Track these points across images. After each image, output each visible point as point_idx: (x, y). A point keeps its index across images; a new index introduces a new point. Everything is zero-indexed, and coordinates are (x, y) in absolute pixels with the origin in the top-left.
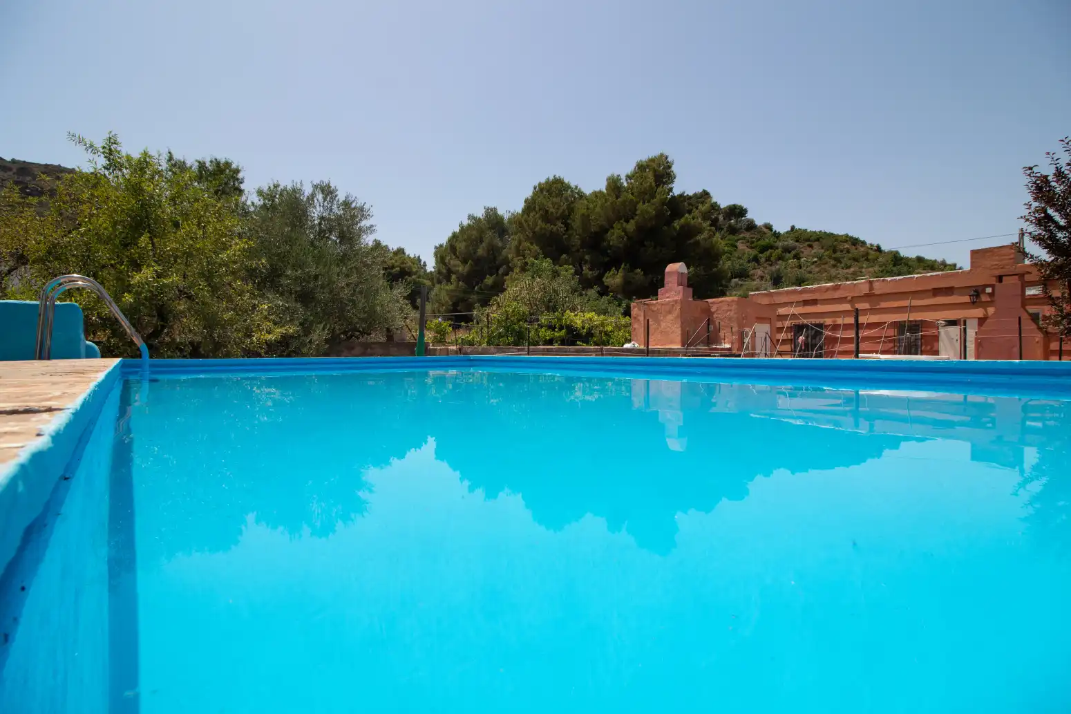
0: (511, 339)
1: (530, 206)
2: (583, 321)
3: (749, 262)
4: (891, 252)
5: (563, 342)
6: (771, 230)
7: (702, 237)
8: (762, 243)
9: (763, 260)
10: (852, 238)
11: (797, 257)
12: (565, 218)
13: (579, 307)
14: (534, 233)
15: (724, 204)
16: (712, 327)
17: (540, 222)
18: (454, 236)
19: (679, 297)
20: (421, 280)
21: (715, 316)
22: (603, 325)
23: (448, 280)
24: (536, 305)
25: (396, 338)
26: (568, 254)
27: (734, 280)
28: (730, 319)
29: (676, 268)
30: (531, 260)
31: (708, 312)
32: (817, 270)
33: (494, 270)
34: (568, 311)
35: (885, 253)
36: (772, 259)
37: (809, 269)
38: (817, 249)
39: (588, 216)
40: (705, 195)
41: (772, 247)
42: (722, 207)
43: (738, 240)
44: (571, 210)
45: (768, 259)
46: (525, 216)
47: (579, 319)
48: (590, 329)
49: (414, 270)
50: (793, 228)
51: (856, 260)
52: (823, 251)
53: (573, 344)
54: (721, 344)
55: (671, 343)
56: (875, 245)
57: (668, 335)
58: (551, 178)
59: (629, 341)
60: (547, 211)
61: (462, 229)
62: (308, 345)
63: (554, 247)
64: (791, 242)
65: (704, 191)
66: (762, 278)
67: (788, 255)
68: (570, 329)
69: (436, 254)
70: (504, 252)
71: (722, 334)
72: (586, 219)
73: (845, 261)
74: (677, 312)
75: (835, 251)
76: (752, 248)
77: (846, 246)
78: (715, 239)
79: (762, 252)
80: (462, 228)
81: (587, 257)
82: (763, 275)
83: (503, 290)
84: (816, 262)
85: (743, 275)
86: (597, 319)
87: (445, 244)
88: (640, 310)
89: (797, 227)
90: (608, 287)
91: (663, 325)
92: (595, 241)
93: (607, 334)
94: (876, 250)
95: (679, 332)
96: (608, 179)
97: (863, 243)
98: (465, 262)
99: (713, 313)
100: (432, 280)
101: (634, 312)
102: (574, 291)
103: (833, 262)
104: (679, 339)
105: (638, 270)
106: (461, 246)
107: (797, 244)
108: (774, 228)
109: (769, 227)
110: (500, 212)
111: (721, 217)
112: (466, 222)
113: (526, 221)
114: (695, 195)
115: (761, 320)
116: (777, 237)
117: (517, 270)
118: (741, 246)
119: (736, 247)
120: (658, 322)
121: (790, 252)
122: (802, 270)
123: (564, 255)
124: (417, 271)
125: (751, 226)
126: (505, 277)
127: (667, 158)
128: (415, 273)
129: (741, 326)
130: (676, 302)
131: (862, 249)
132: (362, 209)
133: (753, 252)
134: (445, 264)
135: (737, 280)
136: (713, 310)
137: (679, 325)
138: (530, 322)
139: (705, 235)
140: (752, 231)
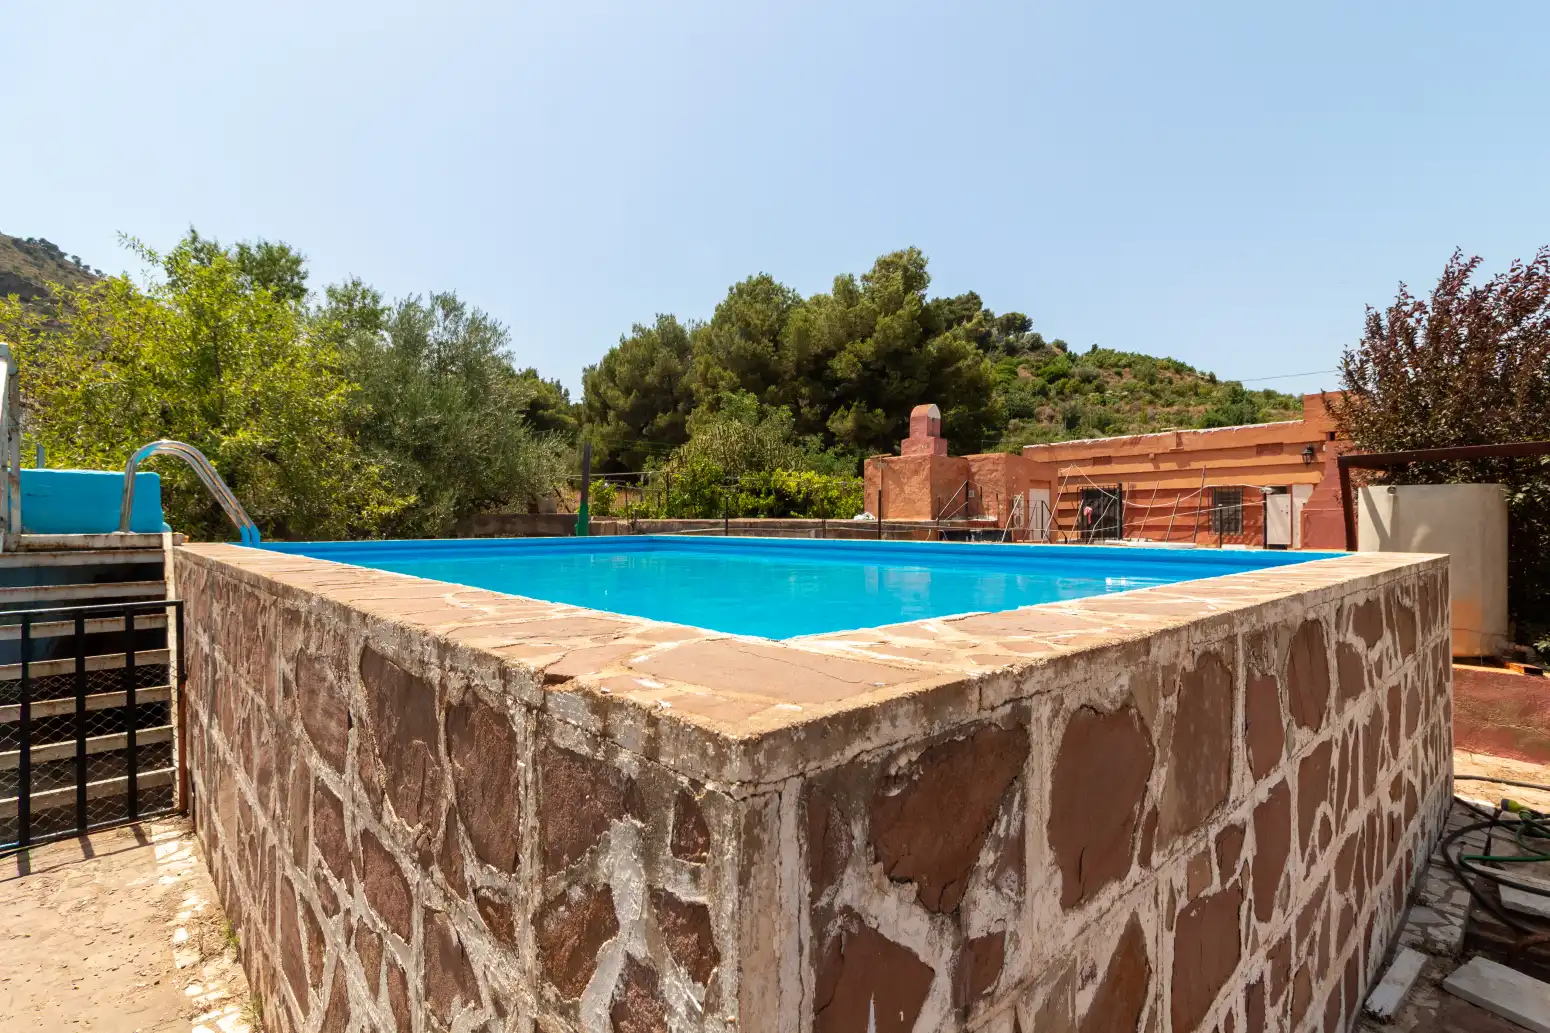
0: (699, 509)
1: (724, 316)
2: (798, 484)
3: (1034, 394)
4: (1227, 384)
5: (771, 513)
6: (1064, 350)
7: (966, 363)
8: (1052, 368)
9: (1052, 393)
10: (1175, 362)
11: (1100, 389)
12: (774, 336)
13: (793, 463)
14: (729, 353)
15: (999, 312)
16: (972, 494)
17: (737, 339)
18: (613, 354)
19: (928, 452)
20: (561, 416)
21: (976, 477)
22: (825, 488)
23: (604, 419)
24: (734, 460)
25: (542, 508)
26: (777, 384)
27: (1013, 421)
28: (996, 483)
29: (926, 413)
30: (726, 394)
31: (967, 472)
32: (1127, 408)
33: (670, 406)
34: (779, 470)
35: (1221, 384)
36: (1067, 391)
37: (1116, 406)
38: (1128, 379)
39: (807, 330)
40: (973, 299)
41: (1065, 375)
42: (997, 316)
43: (1021, 363)
44: (782, 322)
45: (1060, 392)
46: (716, 329)
47: (792, 480)
48: (808, 494)
49: (552, 401)
50: (1095, 347)
51: (1181, 394)
52: (1135, 381)
53: (785, 515)
54: (983, 514)
55: (918, 514)
56: (1208, 373)
57: (913, 503)
58: (756, 276)
59: (861, 511)
60: (748, 324)
61: (625, 346)
62: (431, 520)
63: (758, 375)
64: (1091, 369)
65: (972, 293)
66: (1051, 418)
67: (1088, 387)
68: (781, 494)
69: (585, 381)
70: (685, 379)
71: (985, 501)
72: (803, 335)
73: (1167, 395)
74: (925, 473)
75: (1152, 382)
76: (1038, 375)
77: (1168, 374)
78: (983, 365)
79: (1051, 381)
80: (624, 343)
81: (804, 391)
82: (1053, 413)
83: (686, 438)
84: (1126, 397)
85: (1025, 413)
86: (817, 480)
87: (598, 366)
88: (876, 468)
89: (1101, 347)
90: (834, 435)
91: (907, 489)
92: (816, 368)
93: (831, 501)
94: (1208, 381)
95: (927, 499)
96: (837, 279)
97: (1191, 370)
98: (627, 392)
99: (975, 474)
100: (578, 416)
101: (869, 470)
102: (787, 440)
103: (1148, 397)
104: (927, 509)
105: (879, 411)
106: (622, 370)
107: (1101, 371)
108: (1069, 349)
109: (1062, 346)
110: (679, 322)
111: (995, 331)
112: (629, 335)
113: (717, 336)
114: (959, 298)
115: (1038, 483)
116: (1073, 361)
117: (703, 407)
118: (1023, 373)
119: (1016, 374)
120: (901, 485)
121: (1090, 382)
122: (1107, 408)
123: (772, 388)
124: (556, 403)
125: (1037, 345)
126: (687, 417)
127: (919, 253)
128: (554, 407)
129: (1011, 491)
130: (924, 459)
131: (1190, 379)
132: (494, 330)
133: (1040, 381)
134: (598, 394)
135: (1016, 421)
136: (974, 470)
137: (927, 491)
138: (726, 484)
139: (969, 361)
140: (1038, 352)
